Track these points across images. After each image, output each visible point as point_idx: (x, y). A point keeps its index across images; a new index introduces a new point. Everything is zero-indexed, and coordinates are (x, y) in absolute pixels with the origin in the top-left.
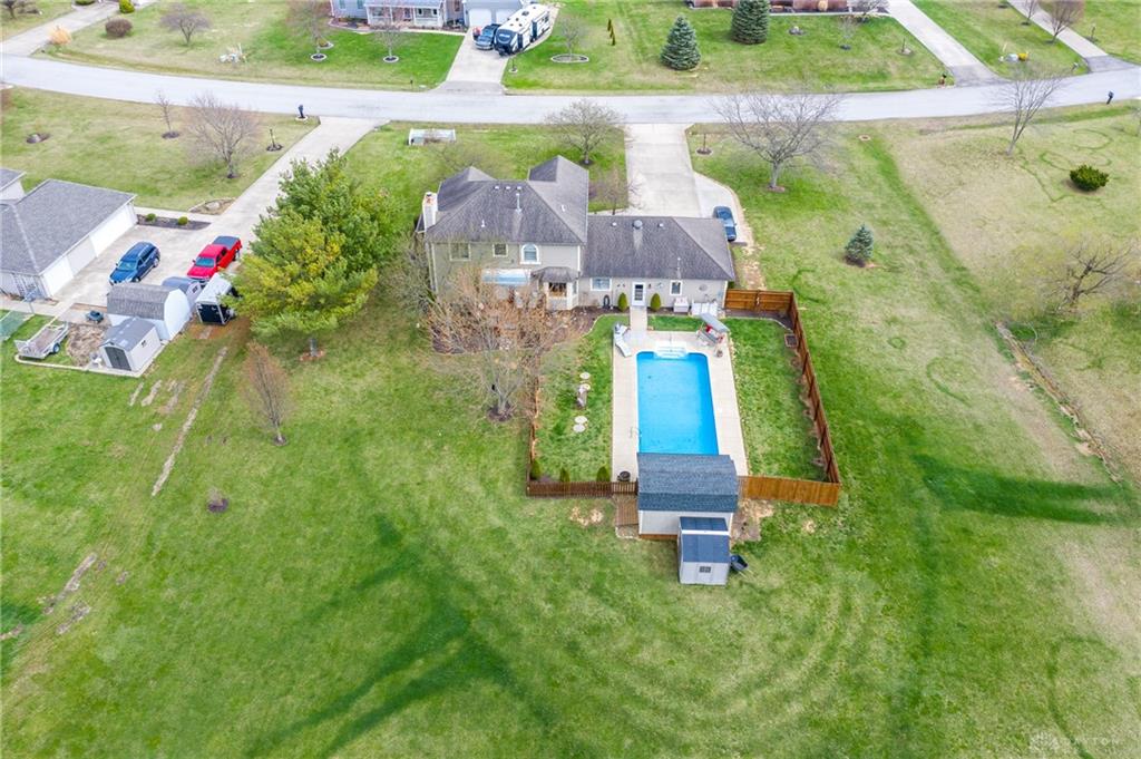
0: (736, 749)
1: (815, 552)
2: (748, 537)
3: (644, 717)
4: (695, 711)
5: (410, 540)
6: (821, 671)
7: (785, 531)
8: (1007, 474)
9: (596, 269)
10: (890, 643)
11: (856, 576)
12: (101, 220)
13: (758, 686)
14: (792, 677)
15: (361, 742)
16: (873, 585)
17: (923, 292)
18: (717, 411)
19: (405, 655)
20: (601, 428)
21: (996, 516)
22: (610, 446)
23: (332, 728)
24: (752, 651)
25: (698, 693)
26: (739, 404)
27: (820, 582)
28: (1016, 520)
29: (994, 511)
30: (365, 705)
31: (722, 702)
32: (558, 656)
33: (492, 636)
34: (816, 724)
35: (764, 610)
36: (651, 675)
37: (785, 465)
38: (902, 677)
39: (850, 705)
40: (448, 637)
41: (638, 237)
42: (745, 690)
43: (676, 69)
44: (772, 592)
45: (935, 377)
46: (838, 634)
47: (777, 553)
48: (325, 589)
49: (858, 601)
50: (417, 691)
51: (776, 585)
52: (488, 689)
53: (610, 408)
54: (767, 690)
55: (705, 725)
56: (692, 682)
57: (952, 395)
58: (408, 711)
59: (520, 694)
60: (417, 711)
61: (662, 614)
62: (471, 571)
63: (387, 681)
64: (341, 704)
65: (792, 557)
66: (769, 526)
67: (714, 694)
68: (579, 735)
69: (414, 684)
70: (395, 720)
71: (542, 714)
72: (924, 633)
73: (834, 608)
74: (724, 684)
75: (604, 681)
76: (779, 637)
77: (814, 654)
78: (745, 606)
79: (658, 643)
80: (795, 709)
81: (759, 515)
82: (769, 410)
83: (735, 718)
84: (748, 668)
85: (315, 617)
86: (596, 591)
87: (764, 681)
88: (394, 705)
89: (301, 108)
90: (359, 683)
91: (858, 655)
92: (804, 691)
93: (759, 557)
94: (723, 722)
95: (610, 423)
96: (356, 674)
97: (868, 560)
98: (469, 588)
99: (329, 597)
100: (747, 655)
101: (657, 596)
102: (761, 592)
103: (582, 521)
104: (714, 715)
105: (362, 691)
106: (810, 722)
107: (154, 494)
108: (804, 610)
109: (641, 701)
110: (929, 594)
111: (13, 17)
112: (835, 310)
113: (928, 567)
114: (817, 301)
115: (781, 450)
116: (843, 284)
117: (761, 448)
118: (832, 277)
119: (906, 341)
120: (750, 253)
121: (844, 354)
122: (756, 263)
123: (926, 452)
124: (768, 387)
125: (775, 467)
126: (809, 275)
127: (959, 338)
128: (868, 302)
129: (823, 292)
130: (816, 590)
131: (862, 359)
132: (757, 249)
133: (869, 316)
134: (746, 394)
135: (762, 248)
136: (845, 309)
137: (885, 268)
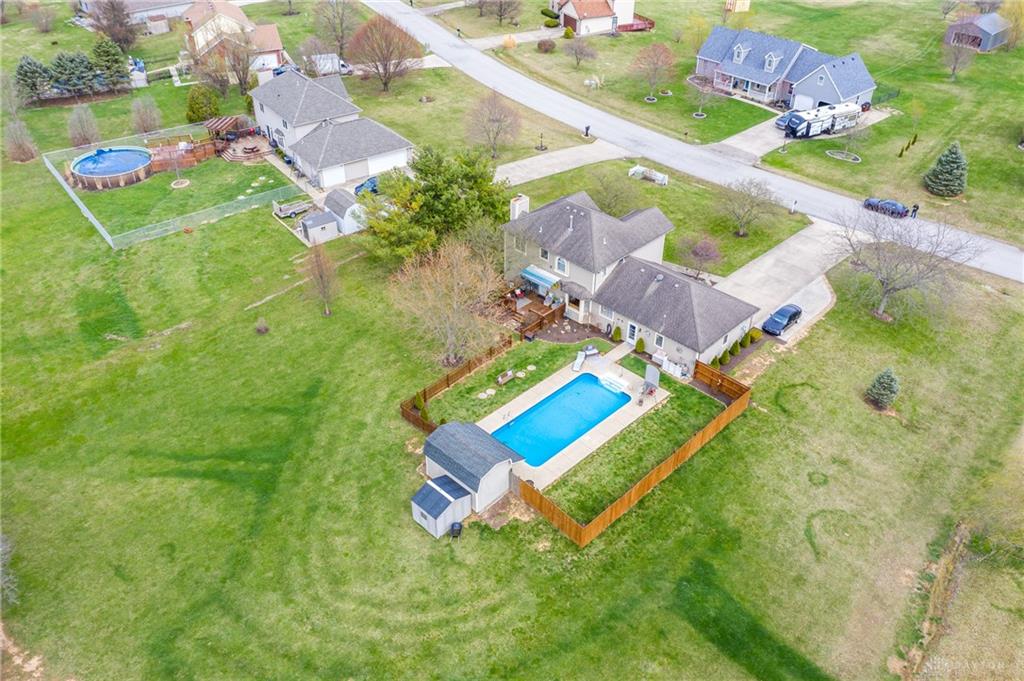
0: (313, 624)
1: (523, 562)
2: (491, 523)
3: (294, 569)
4: (323, 589)
5: (318, 401)
6: (421, 628)
7: (521, 536)
8: (770, 626)
9: (605, 299)
10: (490, 650)
11: (530, 597)
12: (380, 153)
13: (373, 605)
14: (400, 617)
15: (172, 480)
16: (533, 612)
17: (917, 460)
18: (585, 437)
19: (241, 455)
20: (493, 404)
21: (709, 644)
22: (484, 417)
23: (173, 464)
24: (397, 585)
25: (337, 581)
26: (608, 442)
27: (498, 582)
28: (724, 659)
29: (712, 640)
30: (197, 465)
31: (342, 596)
32: (300, 507)
33: (287, 474)
34: (373, 651)
35: (439, 570)
36: (328, 552)
37: (583, 498)
38: (465, 674)
39: (408, 661)
40: (267, 461)
41: (653, 287)
42: (364, 601)
43: (932, 193)
44: (459, 564)
45: (817, 523)
46: (465, 619)
47: (496, 545)
48: (252, 400)
49: (507, 611)
50: (223, 477)
51: (468, 562)
52: (250, 498)
53: (517, 395)
54: (374, 612)
55: (316, 599)
56: (342, 573)
57: (812, 544)
58: (207, 482)
59: (258, 512)
60: (210, 484)
61: (379, 526)
62: (322, 437)
63: (218, 461)
64: (189, 457)
65: (502, 554)
66: (515, 527)
67: (343, 589)
68: (256, 553)
69: (226, 472)
70: (197, 482)
71: (254, 529)
72: (522, 664)
73: (483, 603)
74: (357, 588)
75: (301, 536)
76: (424, 590)
77: (430, 617)
78: (431, 559)
79: (354, 540)
80: (376, 634)
81: (517, 516)
82: (625, 460)
83: (336, 611)
84: (382, 591)
85: (230, 410)
86: (364, 490)
87: (381, 605)
88: (206, 474)
89: (587, 129)
90: (207, 453)
91: (458, 640)
92: (396, 630)
93: (481, 539)
94: (327, 606)
96: (211, 447)
97: (553, 594)
98: (310, 443)
99: (248, 405)
100: (391, 584)
101: (390, 516)
102: (452, 559)
103: (410, 447)
104: (328, 598)
105: (204, 458)
106: (372, 646)
107: (245, 309)
108: (464, 587)
109: (304, 560)
110: (566, 647)
111: (500, 25)
112: (792, 426)
113: (592, 631)
114: (785, 411)
115: (595, 488)
116: (833, 412)
117: (581, 478)
118: (830, 402)
119: (832, 482)
120: (779, 351)
121: (751, 459)
122: (773, 360)
123: (715, 563)
124: (649, 445)
125: (573, 495)
126: (809, 390)
127: (897, 511)
128: (838, 437)
129: (803, 408)
130: (488, 584)
131: (762, 471)
132: (790, 350)
133: (820, 446)
134: (623, 439)
135: (795, 352)
136: (805, 430)
137: (904, 422)
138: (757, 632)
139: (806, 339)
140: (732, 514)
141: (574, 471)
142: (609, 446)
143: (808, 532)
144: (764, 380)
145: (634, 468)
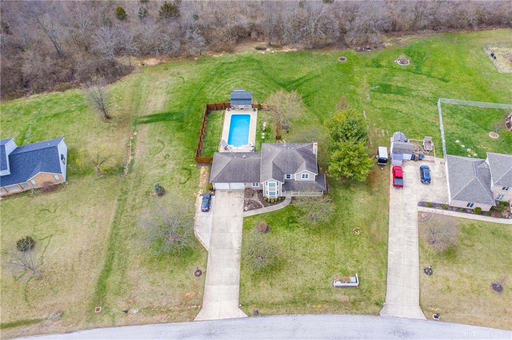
3: (254, 78)
8: (162, 122)
10: (208, 88)
11: (209, 98)
13: (234, 82)
15: (301, 77)
16: (206, 96)
20: (260, 123)
23: (307, 78)
25: (245, 81)
32: (269, 85)
33: (282, 88)
34: (226, 78)
36: (252, 83)
37: (216, 116)
39: (219, 80)
40: (290, 88)
44: (227, 94)
46: (217, 89)
47: (224, 100)
48: (316, 95)
49: (211, 94)
50: (294, 82)
52: (281, 82)
53: (257, 128)
59: (275, 81)
61: (249, 90)
63: (299, 83)
65: (221, 99)
72: (201, 90)
74: (240, 82)
75: (261, 82)
86: (262, 93)
88: (297, 80)
92: (226, 82)
95: (257, 124)
99: (315, 94)
107: (364, 111)
109: (255, 80)
112: (181, 166)
113: (193, 100)
114: (186, 169)
115: (215, 120)
116: (172, 178)
117: (220, 119)
118: (174, 182)
119: (163, 158)
120: (200, 190)
121: (186, 149)
122: (199, 185)
123: (179, 124)
124: (213, 136)
125: (218, 115)
126: (182, 181)
127: (145, 164)
128: (167, 172)
129: (181, 174)
130: (218, 95)
131: (182, 148)
132: (197, 194)
133: (171, 165)
134: (220, 133)
135: (195, 194)
136: (177, 167)
137: (150, 194)
138: (164, 120)
139: (195, 202)
140: (181, 135)
141: (223, 119)
142: (221, 129)
143: (163, 143)
144: (198, 175)
145: (211, 129)
